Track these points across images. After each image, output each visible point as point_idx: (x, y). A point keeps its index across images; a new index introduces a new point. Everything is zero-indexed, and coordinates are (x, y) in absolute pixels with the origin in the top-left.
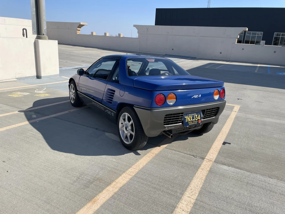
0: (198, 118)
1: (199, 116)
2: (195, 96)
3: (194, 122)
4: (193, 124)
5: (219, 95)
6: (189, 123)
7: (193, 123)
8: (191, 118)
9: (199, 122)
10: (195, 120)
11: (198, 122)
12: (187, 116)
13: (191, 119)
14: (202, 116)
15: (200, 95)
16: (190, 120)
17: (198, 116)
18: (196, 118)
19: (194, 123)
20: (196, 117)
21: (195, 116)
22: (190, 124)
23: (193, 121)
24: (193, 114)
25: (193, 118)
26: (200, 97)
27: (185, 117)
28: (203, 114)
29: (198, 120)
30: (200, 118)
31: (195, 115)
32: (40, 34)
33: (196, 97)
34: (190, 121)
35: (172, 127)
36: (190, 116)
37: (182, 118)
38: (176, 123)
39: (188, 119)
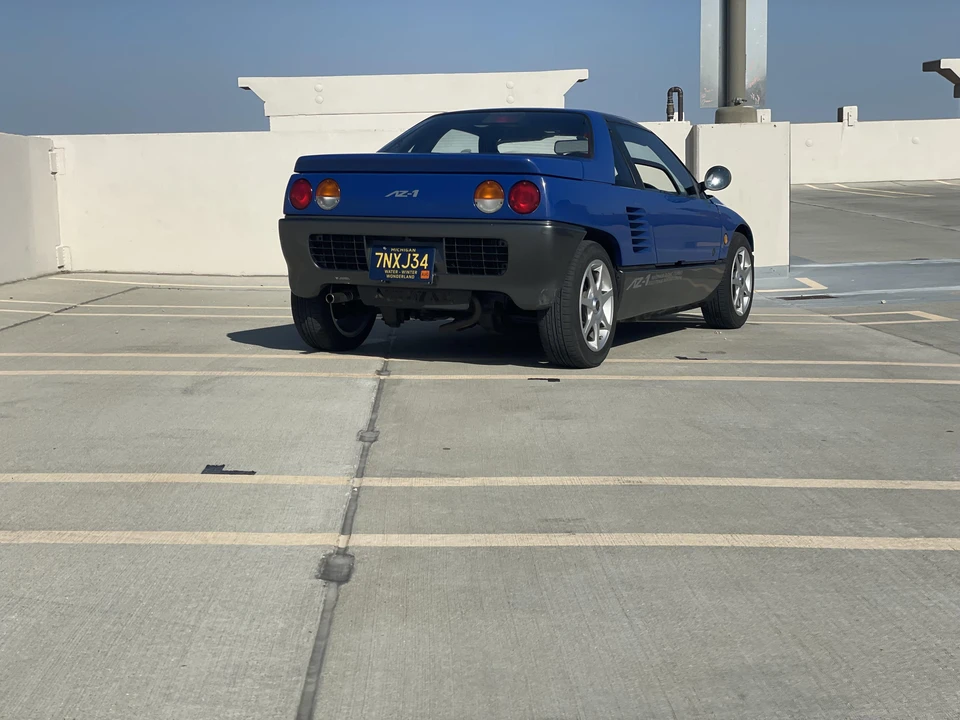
0: (422, 264)
1: (426, 257)
2: (397, 192)
3: (404, 272)
4: (398, 276)
5: (502, 200)
6: (386, 271)
7: (401, 274)
8: (397, 259)
9: (422, 277)
10: (410, 268)
11: (417, 276)
12: (382, 251)
13: (397, 263)
15: (416, 193)
16: (392, 265)
17: (420, 259)
18: (415, 264)
19: (406, 275)
20: (415, 259)
21: (412, 257)
22: (389, 276)
23: (401, 269)
24: (406, 250)
25: (403, 261)
26: (415, 195)
27: (376, 254)
29: (420, 268)
30: (426, 265)
31: (412, 253)
33: (401, 195)
34: (391, 268)
35: (343, 278)
36: (393, 252)
37: (363, 253)
38: (353, 267)
39: (387, 259)
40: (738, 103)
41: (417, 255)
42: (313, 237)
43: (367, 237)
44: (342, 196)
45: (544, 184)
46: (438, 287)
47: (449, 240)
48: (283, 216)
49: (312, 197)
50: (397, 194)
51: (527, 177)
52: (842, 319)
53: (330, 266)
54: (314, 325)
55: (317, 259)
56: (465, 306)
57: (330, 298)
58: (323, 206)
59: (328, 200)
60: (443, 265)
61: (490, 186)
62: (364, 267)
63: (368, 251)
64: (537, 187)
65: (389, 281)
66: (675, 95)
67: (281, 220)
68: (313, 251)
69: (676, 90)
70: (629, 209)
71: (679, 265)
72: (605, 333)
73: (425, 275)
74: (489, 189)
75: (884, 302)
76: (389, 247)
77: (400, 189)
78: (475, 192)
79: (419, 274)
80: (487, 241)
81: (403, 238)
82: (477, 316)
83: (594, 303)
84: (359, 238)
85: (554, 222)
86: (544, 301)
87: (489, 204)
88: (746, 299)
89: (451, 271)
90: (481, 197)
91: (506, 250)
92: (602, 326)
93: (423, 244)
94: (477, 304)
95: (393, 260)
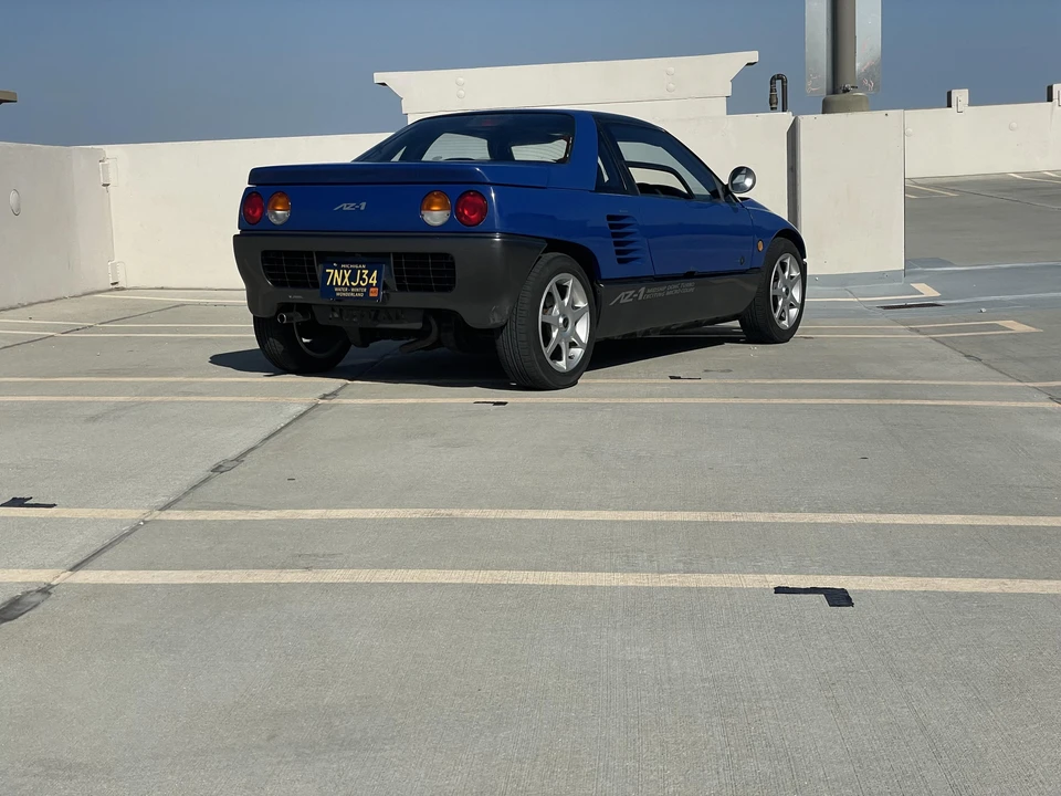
0: (371, 281)
1: (375, 274)
2: (345, 205)
3: (353, 290)
4: (348, 294)
5: (449, 212)
6: (336, 289)
7: (351, 292)
8: (347, 276)
9: (371, 295)
10: (359, 286)
11: (367, 294)
12: (334, 268)
13: (346, 280)
15: (363, 205)
16: (342, 282)
17: (369, 276)
18: (364, 281)
19: (355, 293)
20: (364, 276)
21: (362, 274)
22: (338, 294)
23: (351, 286)
24: (357, 267)
25: (353, 278)
26: (362, 208)
27: (327, 271)
29: (369, 286)
30: (375, 282)
31: (361, 269)
33: (348, 208)
34: (341, 286)
35: (296, 296)
36: (343, 269)
37: (314, 270)
38: (305, 286)
39: (337, 276)
40: (846, 91)
41: (366, 272)
42: (265, 254)
43: (317, 253)
44: (293, 210)
45: (493, 195)
46: (388, 305)
47: (397, 256)
48: (238, 232)
49: (263, 211)
50: (347, 207)
51: (474, 187)
52: (918, 331)
53: (283, 285)
54: (277, 346)
55: (269, 276)
56: (418, 325)
57: (282, 318)
58: (274, 221)
59: (280, 214)
60: (392, 283)
61: (437, 196)
62: (316, 285)
63: (319, 269)
64: (484, 197)
65: (340, 299)
66: (779, 82)
67: (235, 236)
68: (266, 268)
69: (779, 77)
70: (610, 218)
71: (689, 276)
72: (578, 352)
73: (374, 293)
74: (437, 200)
75: (984, 310)
76: (339, 263)
77: (348, 201)
78: (423, 203)
79: (368, 290)
80: (434, 255)
81: (353, 254)
82: (433, 336)
83: (561, 320)
84: (309, 254)
85: (504, 235)
86: (495, 320)
87: (436, 216)
88: (794, 312)
89: (401, 288)
90: (429, 209)
91: (452, 265)
92: (573, 345)
93: (372, 260)
94: (433, 323)
95: (343, 277)
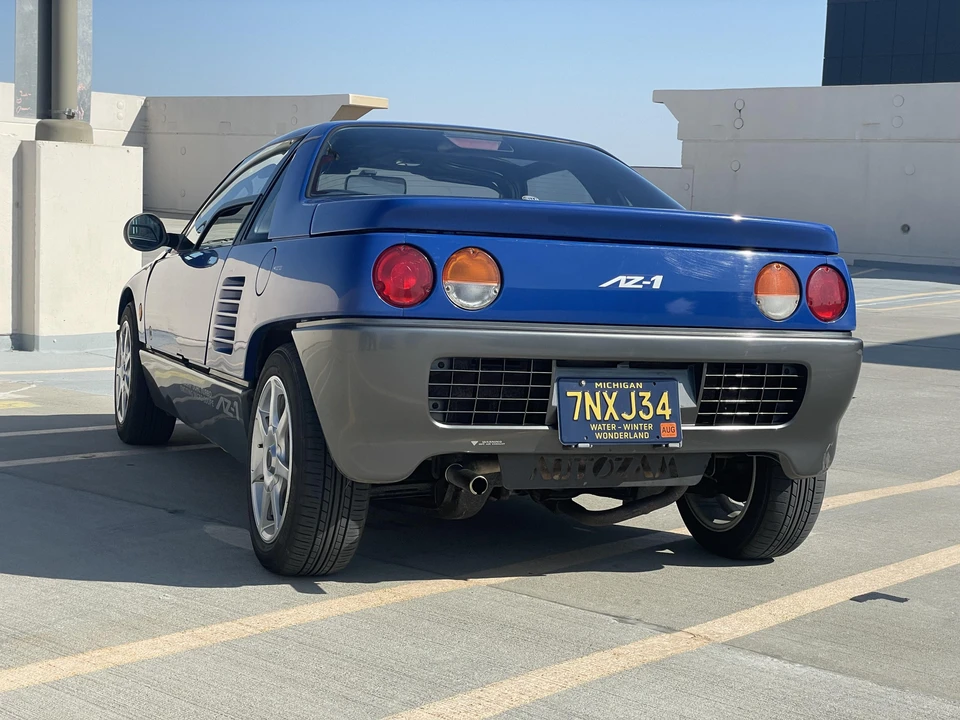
0: (659, 411)
1: (665, 398)
2: (622, 278)
3: (626, 427)
4: (619, 436)
5: (797, 297)
6: (593, 427)
7: (623, 430)
8: (611, 402)
9: (664, 435)
10: (638, 419)
11: (656, 432)
12: (579, 388)
13: (611, 409)
14: (686, 401)
16: (604, 414)
17: (655, 400)
18: (646, 410)
19: (632, 432)
20: (645, 403)
21: (640, 399)
22: (598, 436)
23: (623, 421)
24: (625, 386)
25: (622, 404)
26: (657, 285)
27: (569, 394)
28: (695, 393)
29: (658, 419)
30: (668, 412)
31: (638, 391)
32: (54, 112)
33: (629, 285)
34: (603, 421)
36: (600, 390)
37: (547, 393)
39: (590, 404)
40: (71, 116)
41: (648, 395)
42: (440, 362)
43: (559, 361)
44: (505, 283)
50: (625, 281)
51: (829, 260)
58: (461, 301)
61: (777, 272)
63: (557, 390)
65: (601, 445)
68: (432, 392)
73: (668, 431)
76: (590, 381)
77: (626, 272)
78: (757, 282)
79: (657, 428)
81: (612, 364)
87: (777, 304)
91: (805, 382)
93: (652, 374)
95: (605, 407)
